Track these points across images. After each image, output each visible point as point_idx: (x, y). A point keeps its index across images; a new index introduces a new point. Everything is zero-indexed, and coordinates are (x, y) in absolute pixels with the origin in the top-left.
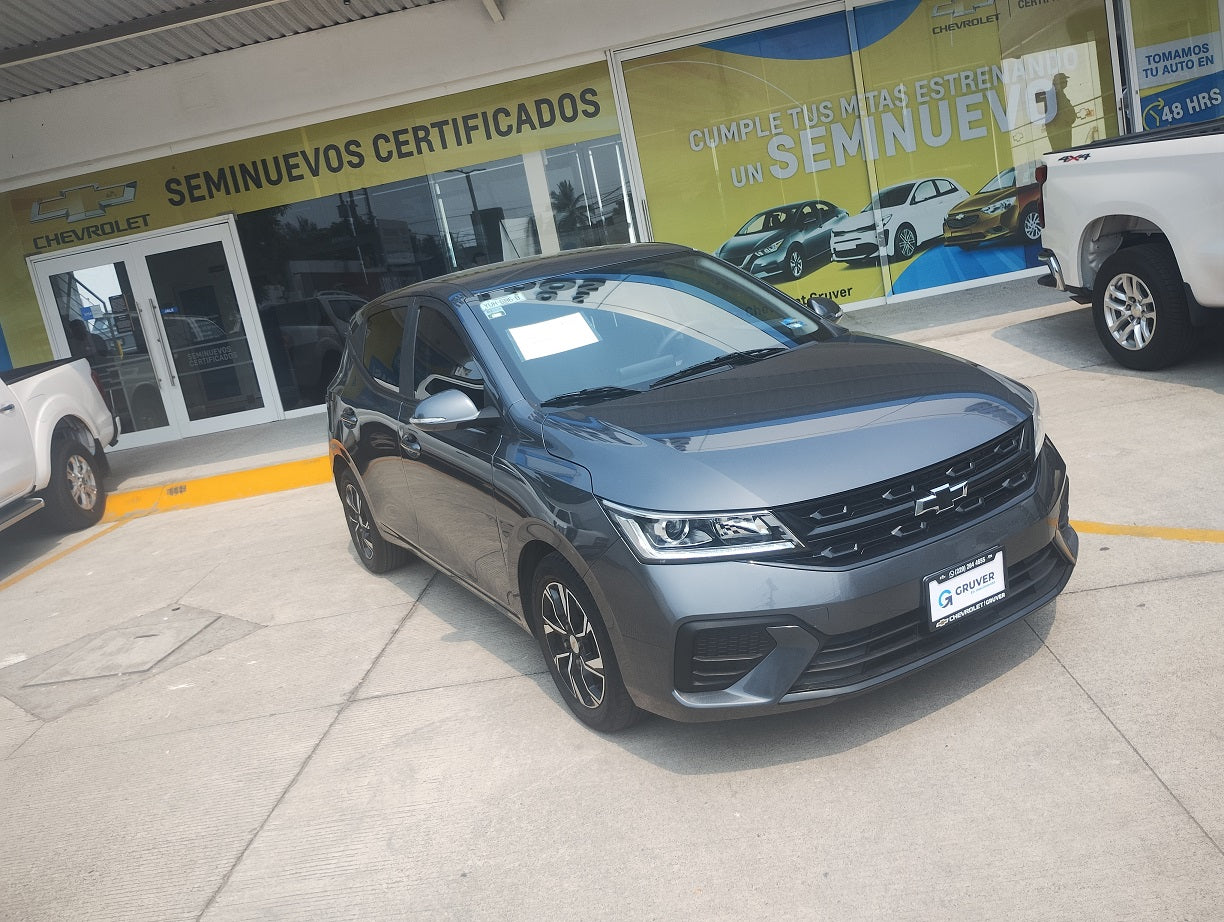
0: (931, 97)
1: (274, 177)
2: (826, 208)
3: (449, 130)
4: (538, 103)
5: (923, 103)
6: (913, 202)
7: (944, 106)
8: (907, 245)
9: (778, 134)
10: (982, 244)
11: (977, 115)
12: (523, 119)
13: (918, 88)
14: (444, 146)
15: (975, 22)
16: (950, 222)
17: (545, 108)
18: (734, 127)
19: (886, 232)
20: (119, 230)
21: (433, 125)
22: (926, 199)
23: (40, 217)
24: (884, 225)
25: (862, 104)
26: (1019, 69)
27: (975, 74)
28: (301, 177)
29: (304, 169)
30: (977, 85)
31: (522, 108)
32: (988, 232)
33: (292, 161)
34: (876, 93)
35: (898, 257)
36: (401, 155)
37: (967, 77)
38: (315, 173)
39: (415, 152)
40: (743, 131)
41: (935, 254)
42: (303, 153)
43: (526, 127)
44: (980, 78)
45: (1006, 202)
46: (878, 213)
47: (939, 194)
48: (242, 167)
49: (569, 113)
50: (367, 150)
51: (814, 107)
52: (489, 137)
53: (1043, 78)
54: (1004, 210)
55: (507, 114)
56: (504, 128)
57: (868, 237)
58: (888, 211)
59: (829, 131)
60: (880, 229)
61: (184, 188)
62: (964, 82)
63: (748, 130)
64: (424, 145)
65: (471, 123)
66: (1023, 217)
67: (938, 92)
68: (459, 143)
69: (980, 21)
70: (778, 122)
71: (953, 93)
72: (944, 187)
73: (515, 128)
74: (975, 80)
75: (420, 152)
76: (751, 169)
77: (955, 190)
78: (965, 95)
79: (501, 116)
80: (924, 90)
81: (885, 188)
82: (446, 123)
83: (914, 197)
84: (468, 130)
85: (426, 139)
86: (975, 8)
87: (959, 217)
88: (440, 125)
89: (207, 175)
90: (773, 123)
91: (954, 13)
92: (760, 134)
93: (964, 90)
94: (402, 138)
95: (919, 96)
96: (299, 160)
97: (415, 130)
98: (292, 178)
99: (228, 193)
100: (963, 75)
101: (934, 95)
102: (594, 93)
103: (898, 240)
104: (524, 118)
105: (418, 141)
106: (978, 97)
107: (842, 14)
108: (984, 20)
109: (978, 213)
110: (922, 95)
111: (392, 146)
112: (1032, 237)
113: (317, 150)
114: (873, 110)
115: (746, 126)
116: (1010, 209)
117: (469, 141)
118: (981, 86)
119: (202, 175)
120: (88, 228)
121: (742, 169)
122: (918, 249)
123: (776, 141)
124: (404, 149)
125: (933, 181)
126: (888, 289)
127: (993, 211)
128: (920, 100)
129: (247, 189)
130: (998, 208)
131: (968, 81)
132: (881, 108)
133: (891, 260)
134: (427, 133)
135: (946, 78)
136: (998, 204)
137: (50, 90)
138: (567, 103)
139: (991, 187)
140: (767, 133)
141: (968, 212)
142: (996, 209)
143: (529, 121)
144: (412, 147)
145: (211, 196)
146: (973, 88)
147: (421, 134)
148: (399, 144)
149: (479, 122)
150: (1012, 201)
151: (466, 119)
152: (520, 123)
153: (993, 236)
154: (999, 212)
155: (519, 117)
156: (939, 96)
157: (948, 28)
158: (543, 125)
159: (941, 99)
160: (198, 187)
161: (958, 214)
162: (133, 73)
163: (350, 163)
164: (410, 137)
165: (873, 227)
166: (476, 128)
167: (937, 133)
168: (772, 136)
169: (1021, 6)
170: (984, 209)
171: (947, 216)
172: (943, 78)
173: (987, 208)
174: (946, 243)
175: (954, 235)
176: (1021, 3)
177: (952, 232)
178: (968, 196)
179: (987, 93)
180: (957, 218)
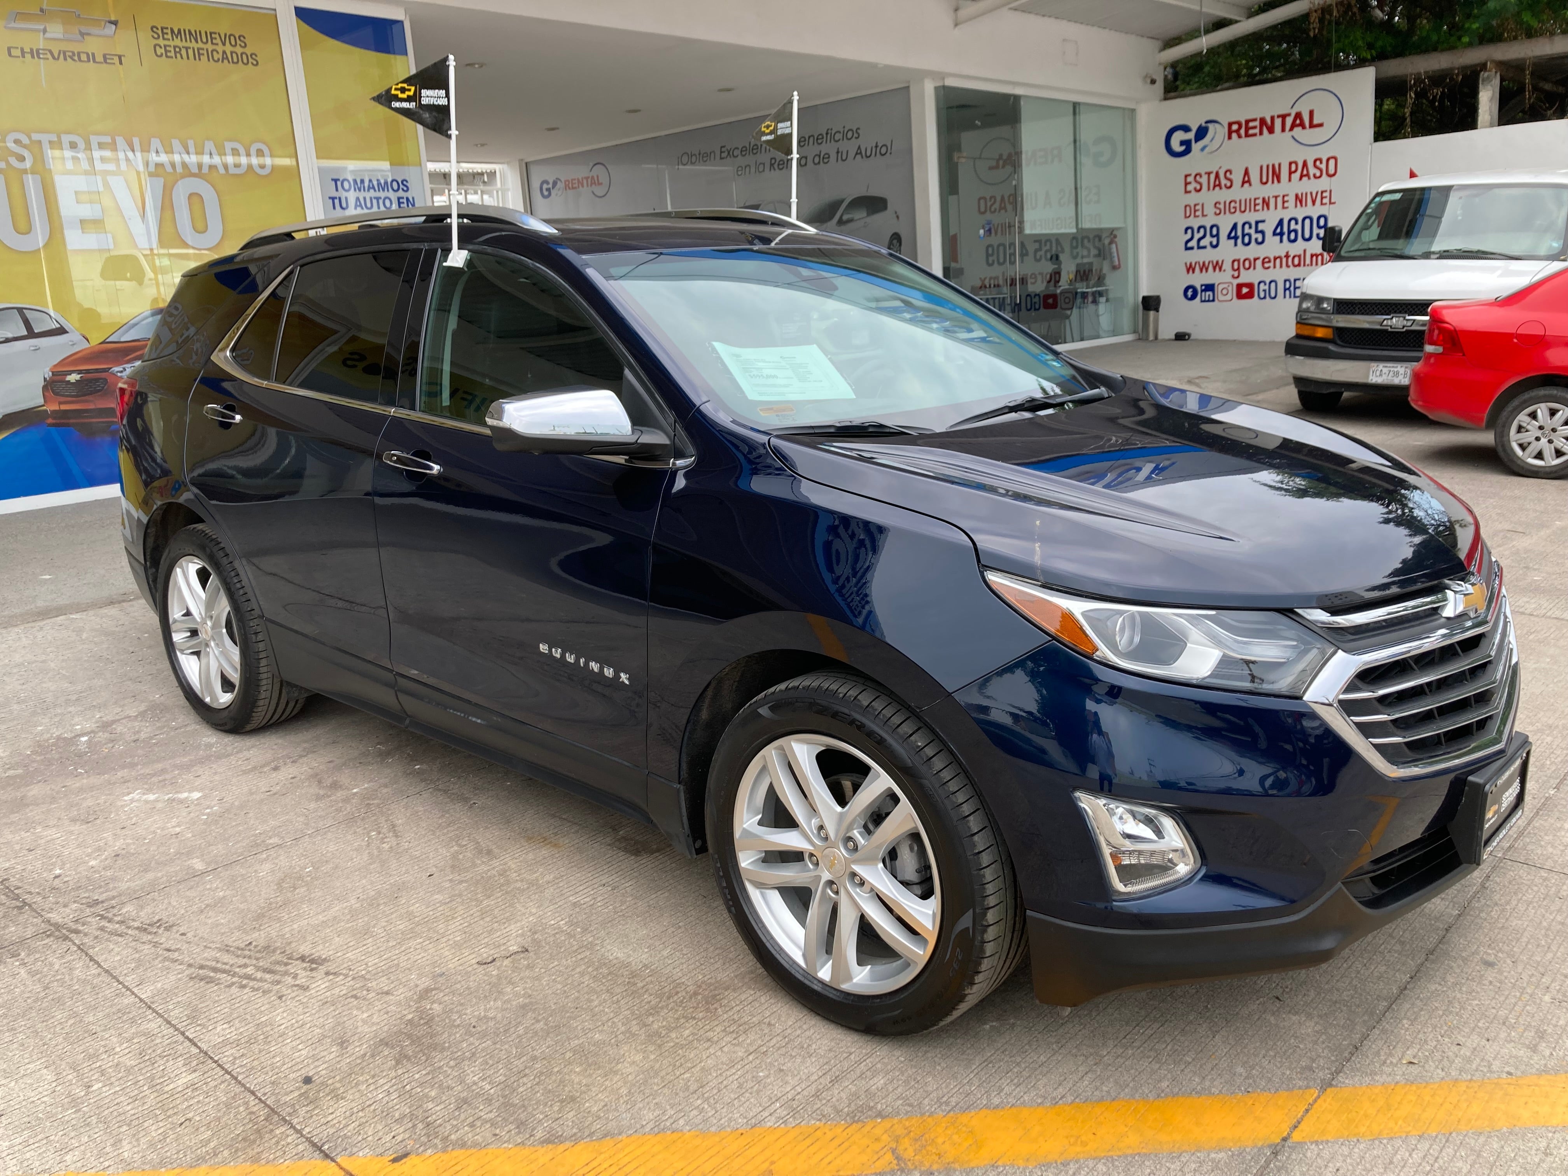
7: (33, 185)
11: (93, 212)
15: (84, 57)
16: (55, 385)
22: (7, 340)
26: (158, 154)
27: (89, 144)
30: (92, 162)
47: (31, 334)
62: (68, 152)
67: (22, 159)
69: (92, 58)
71: (49, 165)
72: (40, 323)
74: (89, 154)
77: (61, 331)
78: (72, 173)
87: (73, 378)
91: (45, 32)
93: (70, 166)
100: (66, 140)
101: (13, 161)
106: (95, 184)
108: (99, 58)
109: (103, 375)
118: (99, 166)
125: (20, 310)
131: (75, 152)
135: (35, 137)
139: (125, 335)
141: (88, 371)
146: (86, 166)
157: (35, 54)
161: (70, 373)
167: (22, 229)
169: (159, 54)
170: (116, 369)
171: (48, 375)
172: (30, 138)
173: (120, 369)
174: (50, 421)
175: (64, 407)
176: (158, 48)
177: (60, 403)
178: (86, 345)
179: (109, 178)
180: (69, 378)
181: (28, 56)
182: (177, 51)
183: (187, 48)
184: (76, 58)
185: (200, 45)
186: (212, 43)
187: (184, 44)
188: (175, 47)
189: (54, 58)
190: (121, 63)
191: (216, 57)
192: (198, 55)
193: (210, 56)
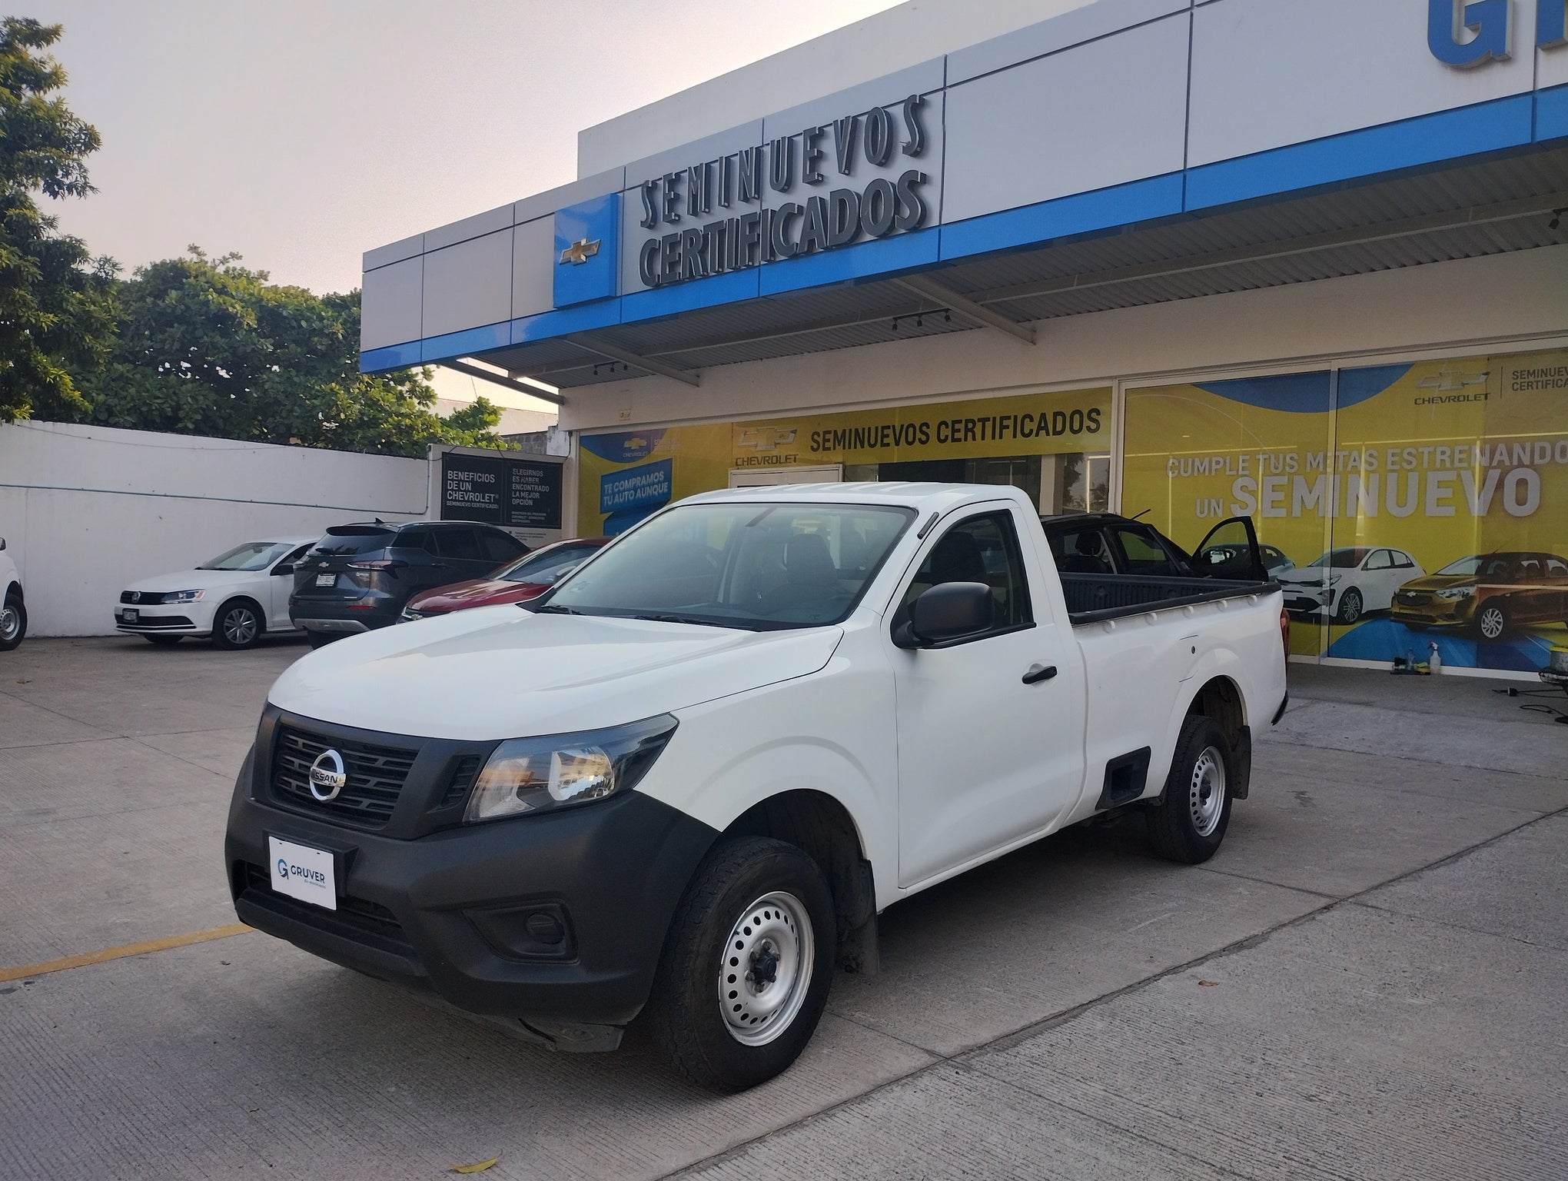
0: (1402, 467)
1: (872, 442)
2: (1274, 555)
3: (989, 425)
4: (1056, 414)
5: (1393, 471)
6: (1365, 568)
7: (1413, 478)
8: (1351, 609)
9: (1245, 476)
10: (1430, 628)
11: (1447, 493)
12: (1042, 427)
13: (1390, 455)
14: (983, 439)
15: (1461, 398)
16: (1400, 597)
17: (1060, 419)
18: (1206, 462)
19: (1332, 592)
20: (780, 463)
21: (979, 420)
22: (1379, 568)
23: (744, 444)
24: (1331, 584)
25: (1330, 461)
26: (1501, 454)
27: (1453, 452)
28: (888, 445)
29: (891, 440)
30: (1452, 462)
31: (1043, 416)
32: (1439, 617)
33: (886, 432)
34: (1347, 453)
35: (1339, 620)
36: (954, 440)
37: (1443, 453)
38: (897, 444)
39: (963, 440)
40: (1214, 467)
41: (1380, 625)
42: (894, 427)
43: (1043, 433)
44: (1457, 456)
45: (1465, 590)
46: (1326, 571)
47: (1393, 566)
48: (857, 430)
49: (1076, 427)
50: (932, 432)
51: (1281, 456)
52: (1015, 436)
53: (1527, 466)
54: (1461, 599)
55: (1032, 420)
56: (1027, 431)
57: (1311, 593)
58: (1337, 571)
59: (1291, 481)
60: (1326, 587)
61: (820, 440)
62: (1439, 457)
63: (1218, 467)
64: (970, 434)
65: (1005, 423)
66: (1482, 609)
67: (1410, 463)
68: (993, 438)
69: (1467, 398)
70: (1246, 464)
71: (1426, 465)
72: (1399, 560)
73: (1034, 432)
74: (1452, 457)
75: (966, 440)
76: (1214, 503)
77: (1411, 565)
78: (1438, 470)
79: (1027, 420)
80: (1396, 459)
81: (1338, 548)
82: (988, 419)
83: (1366, 564)
84: (1003, 427)
85: (972, 430)
86: (1463, 385)
87: (1412, 594)
88: (984, 420)
89: (835, 431)
90: (1241, 465)
91: (1440, 386)
92: (1228, 473)
93: (1438, 465)
94: (957, 426)
95: (1389, 462)
96: (889, 432)
97: (967, 421)
98: (883, 445)
99: (844, 448)
100: (1439, 450)
101: (1405, 465)
102: (1098, 413)
103: (1342, 603)
104: (1043, 425)
105: (967, 430)
106: (1451, 476)
107: (1327, 373)
108: (1472, 398)
109: (1431, 594)
110: (1393, 463)
111: (949, 432)
112: (1488, 634)
113: (902, 426)
114: (1341, 468)
115: (1218, 463)
116: (1468, 599)
117: (1001, 437)
118: (1457, 464)
119: (833, 432)
120: (765, 457)
121: (1206, 502)
122: (1363, 617)
123: (1240, 482)
124: (957, 435)
125: (1390, 551)
126: (1324, 648)
127: (1449, 597)
128: (1390, 467)
129: (855, 447)
130: (1455, 595)
131: (1443, 457)
132: (1349, 468)
133: (1333, 621)
134: (974, 426)
135: (1420, 450)
136: (1455, 591)
137: (762, 359)
138: (1077, 417)
139: (1450, 571)
140: (1234, 473)
141: (1421, 591)
142: (1452, 595)
143: (1046, 428)
144: (961, 435)
145: (834, 449)
146: (1448, 465)
147: (970, 426)
148: (954, 431)
149: (1010, 423)
150: (1472, 590)
151: (1002, 419)
152: (1040, 428)
153: (1445, 623)
154: (1455, 599)
155: (1040, 422)
156: (1409, 467)
157: (1431, 401)
158: (1055, 433)
159: (1411, 470)
160: (829, 440)
161: (1410, 591)
162: (806, 354)
163: (920, 440)
164: (962, 426)
165: (1319, 584)
166: (1007, 427)
167: (1402, 504)
168: (1238, 476)
169: (1515, 388)
170: (1439, 592)
171: (1397, 591)
172: (1417, 450)
173: (1442, 592)
174: (1392, 618)
175: (1402, 611)
176: (1515, 385)
177: (1400, 608)
178: (1424, 575)
179: (1462, 472)
180: (1408, 594)
181: (1426, 403)
182: (1530, 385)
183: (1537, 382)
184: (1456, 400)
185: (1549, 378)
186: (1559, 375)
187: (1537, 379)
188: (1528, 382)
189: (1442, 402)
190: (1486, 398)
191: (1560, 383)
192: (1545, 385)
193: (1555, 384)
